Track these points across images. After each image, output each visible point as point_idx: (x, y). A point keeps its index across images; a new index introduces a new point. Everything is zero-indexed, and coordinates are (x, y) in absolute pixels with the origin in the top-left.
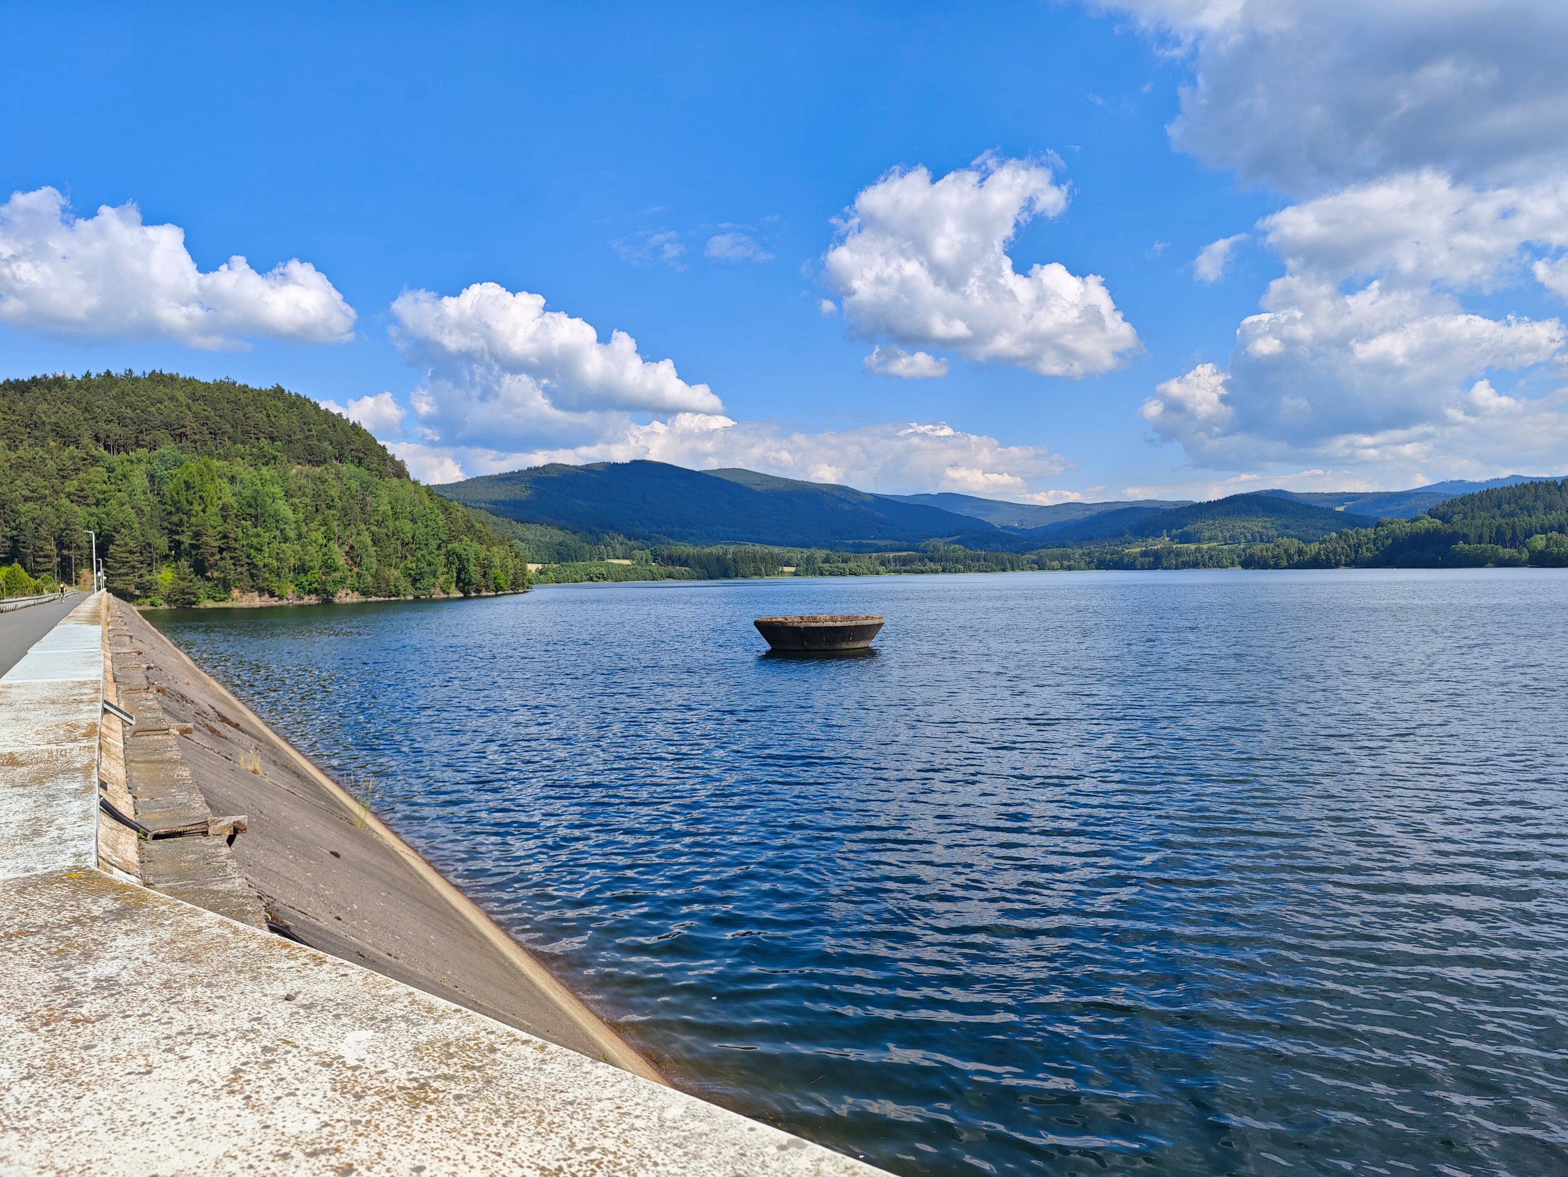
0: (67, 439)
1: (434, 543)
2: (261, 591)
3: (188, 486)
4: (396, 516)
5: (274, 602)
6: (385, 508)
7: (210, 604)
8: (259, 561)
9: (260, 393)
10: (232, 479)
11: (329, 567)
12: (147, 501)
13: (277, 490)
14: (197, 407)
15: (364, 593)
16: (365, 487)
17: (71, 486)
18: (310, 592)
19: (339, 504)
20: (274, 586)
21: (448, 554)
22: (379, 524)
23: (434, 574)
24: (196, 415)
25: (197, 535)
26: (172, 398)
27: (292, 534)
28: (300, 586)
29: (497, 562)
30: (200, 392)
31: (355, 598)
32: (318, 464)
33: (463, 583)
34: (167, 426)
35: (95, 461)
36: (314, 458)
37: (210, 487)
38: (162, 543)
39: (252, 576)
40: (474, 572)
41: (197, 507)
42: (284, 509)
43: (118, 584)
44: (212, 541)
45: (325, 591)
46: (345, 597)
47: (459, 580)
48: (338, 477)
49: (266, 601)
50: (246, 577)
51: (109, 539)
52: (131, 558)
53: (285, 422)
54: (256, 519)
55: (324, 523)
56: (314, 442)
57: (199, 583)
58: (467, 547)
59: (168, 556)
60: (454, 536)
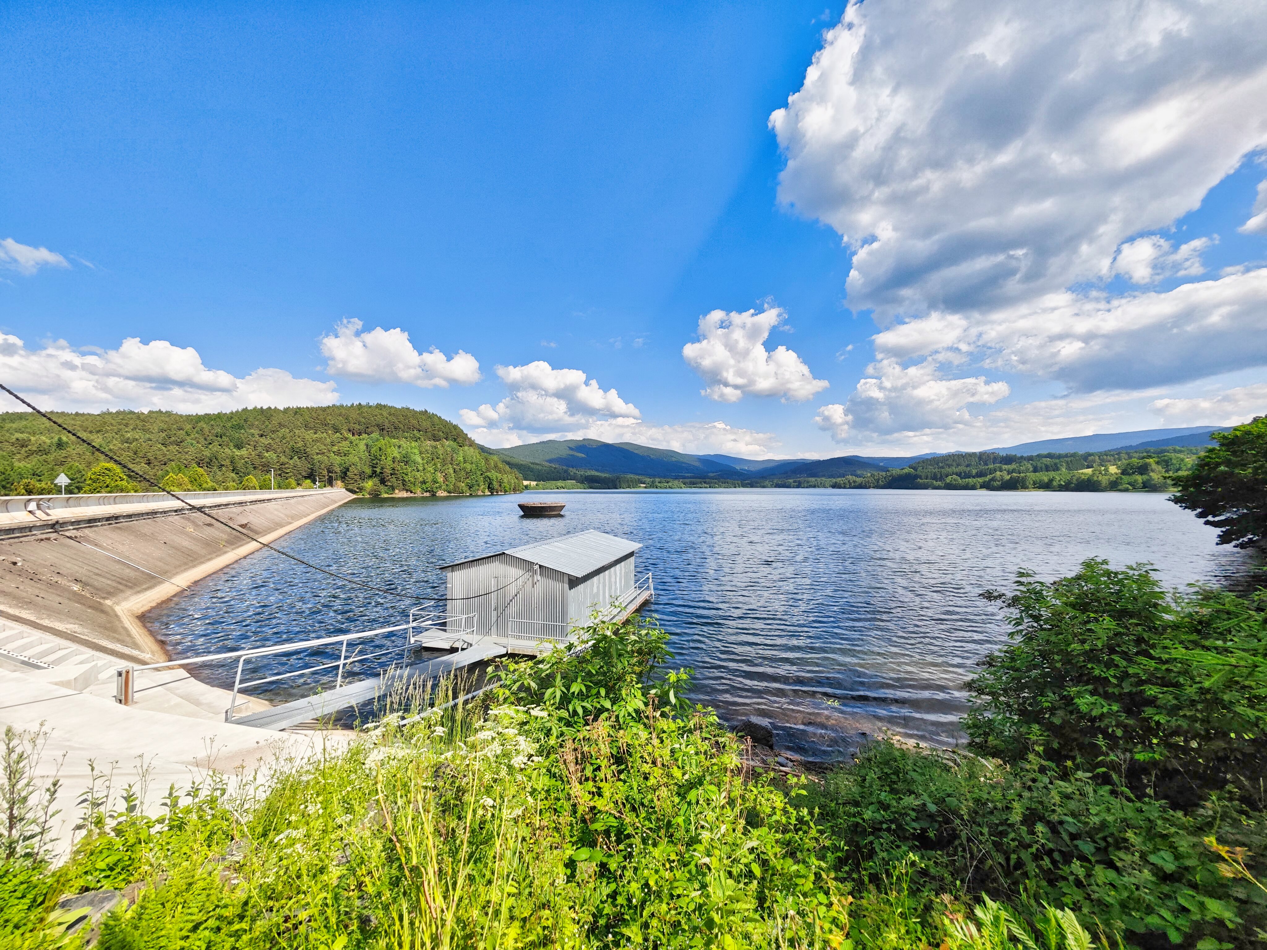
0: (336, 430)
1: (479, 473)
2: (407, 491)
3: (380, 449)
4: (465, 462)
5: (412, 495)
6: (461, 459)
7: (386, 496)
8: (406, 478)
9: (416, 412)
10: (399, 447)
11: (435, 482)
12: (365, 455)
13: (416, 451)
14: (389, 418)
15: (449, 492)
16: (453, 450)
17: (335, 448)
18: (426, 492)
19: (441, 457)
20: (412, 489)
21: (484, 478)
22: (457, 465)
23: (479, 485)
24: (389, 422)
25: (382, 468)
26: (381, 414)
27: (421, 468)
28: (423, 489)
29: (505, 481)
30: (393, 412)
31: (445, 494)
32: (438, 441)
33: (491, 488)
34: (378, 425)
35: (346, 439)
36: (436, 439)
37: (389, 450)
38: (368, 471)
39: (403, 485)
40: (496, 485)
41: (383, 458)
42: (418, 459)
43: (350, 487)
44: (388, 471)
45: (433, 491)
46: (441, 493)
47: (489, 488)
48: (443, 446)
49: (409, 495)
50: (401, 485)
51: (348, 470)
52: (356, 477)
53: (426, 424)
54: (407, 463)
55: (435, 464)
56: (436, 432)
57: (382, 487)
58: (493, 474)
59: (371, 477)
60: (488, 470)
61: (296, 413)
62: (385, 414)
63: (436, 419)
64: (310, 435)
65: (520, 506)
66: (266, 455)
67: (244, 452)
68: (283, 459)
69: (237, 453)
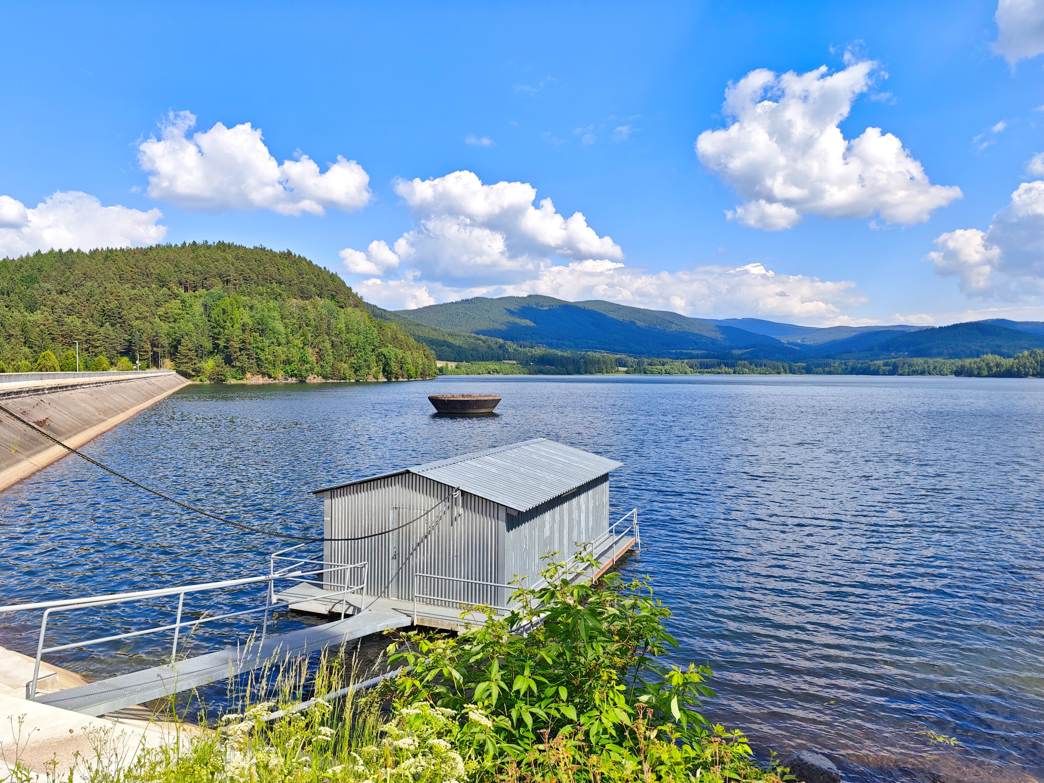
0: (163, 283)
1: (369, 348)
2: (263, 374)
3: (224, 312)
4: (348, 331)
5: (270, 381)
6: (342, 326)
7: (234, 382)
8: (262, 356)
9: (275, 254)
10: (251, 308)
11: (304, 361)
12: (201, 320)
13: (276, 314)
14: (237, 264)
15: (325, 377)
16: (330, 312)
17: (161, 311)
18: (291, 376)
19: (313, 323)
20: (271, 372)
21: (378, 356)
22: (337, 336)
23: (369, 367)
24: (236, 269)
25: (228, 341)
26: (225, 259)
27: (283, 341)
28: (286, 372)
29: (409, 360)
30: (241, 255)
31: (319, 380)
32: (307, 298)
33: (387, 372)
35: (176, 296)
36: (305, 296)
37: (236, 312)
38: (208, 345)
39: (258, 365)
40: (395, 367)
41: (228, 324)
42: (279, 326)
43: (183, 368)
44: (236, 345)
45: (301, 376)
46: (313, 379)
47: (384, 371)
48: (315, 307)
49: (266, 380)
50: (255, 366)
51: (179, 342)
52: (190, 353)
53: (289, 273)
54: (262, 332)
55: (303, 335)
56: (304, 285)
57: (227, 370)
58: (390, 350)
59: (211, 353)
60: (383, 344)
61: (106, 258)
62: (230, 258)
63: (304, 266)
64: (125, 291)
65: (431, 399)
66: (68, 320)
67: (38, 316)
68: (91, 326)
69: (31, 317)
